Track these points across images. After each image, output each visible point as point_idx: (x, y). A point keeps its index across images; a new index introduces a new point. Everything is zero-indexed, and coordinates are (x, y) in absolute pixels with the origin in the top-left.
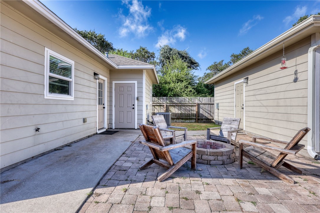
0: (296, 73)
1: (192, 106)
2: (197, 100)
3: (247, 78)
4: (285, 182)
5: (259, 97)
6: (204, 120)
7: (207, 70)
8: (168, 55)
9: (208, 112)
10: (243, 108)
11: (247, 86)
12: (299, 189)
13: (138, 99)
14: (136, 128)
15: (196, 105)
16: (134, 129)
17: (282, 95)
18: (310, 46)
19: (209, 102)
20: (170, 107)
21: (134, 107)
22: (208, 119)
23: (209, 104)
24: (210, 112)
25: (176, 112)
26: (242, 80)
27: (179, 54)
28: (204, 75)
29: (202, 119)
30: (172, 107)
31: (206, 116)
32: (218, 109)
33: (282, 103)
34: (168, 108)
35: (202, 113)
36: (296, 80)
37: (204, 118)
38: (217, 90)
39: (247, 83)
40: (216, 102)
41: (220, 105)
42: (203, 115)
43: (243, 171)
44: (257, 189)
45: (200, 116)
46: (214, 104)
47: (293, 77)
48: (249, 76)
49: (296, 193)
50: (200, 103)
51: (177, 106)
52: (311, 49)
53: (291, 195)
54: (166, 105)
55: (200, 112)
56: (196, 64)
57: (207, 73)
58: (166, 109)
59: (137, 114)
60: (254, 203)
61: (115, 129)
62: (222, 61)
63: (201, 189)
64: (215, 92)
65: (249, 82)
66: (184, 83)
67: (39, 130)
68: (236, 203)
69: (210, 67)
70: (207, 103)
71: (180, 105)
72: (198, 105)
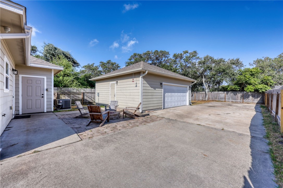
0: (136, 84)
1: (79, 94)
2: (82, 90)
3: (117, 82)
4: (136, 119)
5: (123, 91)
6: (87, 103)
7: (82, 68)
8: (54, 53)
9: (90, 97)
10: (115, 96)
11: (117, 85)
12: (140, 120)
13: (47, 90)
14: (45, 111)
15: (82, 93)
16: (44, 112)
17: (132, 91)
18: (140, 76)
19: (91, 92)
20: (60, 95)
21: (43, 96)
22: (90, 102)
23: (91, 93)
24: (92, 97)
25: (66, 99)
26: (115, 82)
27: (63, 54)
28: (79, 71)
29: (86, 103)
30: (63, 95)
31: (89, 100)
32: (99, 96)
33: (132, 94)
34: (59, 96)
35: (86, 99)
36: (136, 86)
37: (87, 102)
38: (97, 85)
39: (117, 84)
40: (96, 92)
41: (100, 94)
42: (87, 100)
43: (124, 119)
44: (130, 122)
45: (85, 101)
46: (95, 93)
47: (135, 85)
48: (118, 81)
49: (139, 121)
50: (85, 92)
51: (67, 94)
52: (141, 77)
53: (138, 121)
54: (57, 94)
55: (85, 98)
56: (78, 64)
57: (82, 70)
58: (57, 97)
59: (46, 101)
60: (132, 124)
61: (22, 114)
62: (94, 64)
63: (116, 125)
64: (96, 86)
65: (118, 83)
66: (71, 78)
67: (5, 115)
68: (128, 125)
69: (85, 66)
70: (90, 92)
71: (70, 93)
72: (84, 93)
